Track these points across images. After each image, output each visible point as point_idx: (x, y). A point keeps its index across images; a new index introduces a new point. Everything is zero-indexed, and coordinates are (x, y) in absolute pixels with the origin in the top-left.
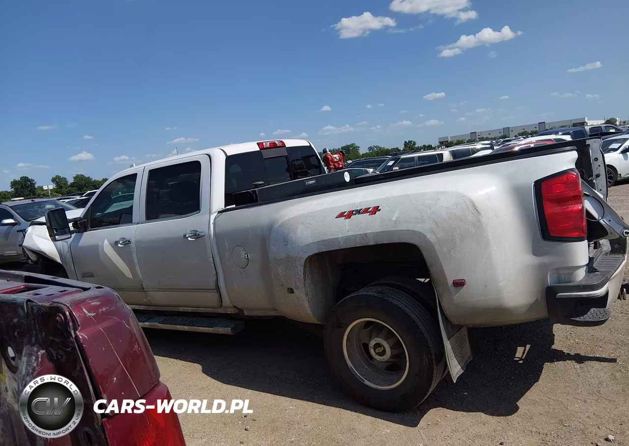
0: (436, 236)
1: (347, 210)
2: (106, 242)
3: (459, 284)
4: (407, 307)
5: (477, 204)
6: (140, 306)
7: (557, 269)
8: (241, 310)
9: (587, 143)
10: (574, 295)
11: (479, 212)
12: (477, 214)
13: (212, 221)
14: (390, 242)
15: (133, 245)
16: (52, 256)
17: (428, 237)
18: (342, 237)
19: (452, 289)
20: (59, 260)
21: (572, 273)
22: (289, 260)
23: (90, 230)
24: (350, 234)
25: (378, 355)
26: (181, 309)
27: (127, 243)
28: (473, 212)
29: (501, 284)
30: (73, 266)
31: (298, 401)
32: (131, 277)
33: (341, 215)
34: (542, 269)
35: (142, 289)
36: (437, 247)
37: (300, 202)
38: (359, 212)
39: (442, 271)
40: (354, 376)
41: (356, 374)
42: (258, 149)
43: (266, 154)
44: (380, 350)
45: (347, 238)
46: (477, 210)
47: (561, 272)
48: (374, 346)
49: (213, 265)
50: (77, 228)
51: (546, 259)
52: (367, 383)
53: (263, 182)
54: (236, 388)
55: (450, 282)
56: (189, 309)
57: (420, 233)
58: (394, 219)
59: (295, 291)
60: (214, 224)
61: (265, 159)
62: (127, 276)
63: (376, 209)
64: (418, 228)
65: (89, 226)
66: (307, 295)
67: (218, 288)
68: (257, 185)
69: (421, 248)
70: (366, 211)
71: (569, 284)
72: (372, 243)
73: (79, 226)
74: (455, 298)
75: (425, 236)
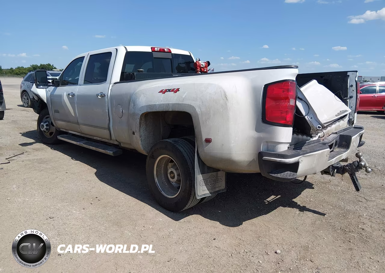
0: (201, 110)
1: (165, 89)
2: (65, 94)
3: (208, 141)
4: (185, 151)
5: (227, 94)
6: (78, 133)
7: (267, 142)
8: (120, 143)
9: (348, 74)
10: (272, 159)
11: (227, 99)
12: (226, 100)
13: (110, 88)
14: (179, 110)
15: (76, 97)
16: (43, 98)
17: (197, 110)
18: (158, 104)
19: (204, 143)
20: (46, 101)
21: (275, 146)
22: (134, 115)
23: (61, 86)
24: (162, 103)
25: (171, 178)
26: (95, 138)
27: (73, 95)
28: (224, 98)
29: (232, 145)
30: (51, 106)
31: (129, 196)
32: (74, 115)
33: (161, 91)
34: (259, 141)
35: (78, 123)
36: (200, 117)
37: (150, 82)
38: (169, 90)
39: (201, 132)
40: (156, 187)
41: (158, 187)
42: (151, 51)
43: (155, 55)
44: (172, 175)
45: (160, 105)
46: (226, 98)
47: (269, 144)
48: (170, 172)
49: (108, 114)
50: (54, 84)
51: (262, 135)
52: (163, 193)
53: (144, 70)
54: (104, 184)
55: (204, 139)
56: (98, 139)
57: (193, 107)
58: (184, 97)
59: (135, 133)
60: (111, 90)
61: (154, 58)
62: (72, 115)
63: (178, 90)
64: (193, 104)
65: (61, 84)
66: (141, 136)
67: (109, 129)
68: (139, 71)
69: (192, 116)
70: (173, 90)
71: (272, 152)
72: (171, 110)
73: (55, 83)
74: (205, 149)
75: (196, 109)
